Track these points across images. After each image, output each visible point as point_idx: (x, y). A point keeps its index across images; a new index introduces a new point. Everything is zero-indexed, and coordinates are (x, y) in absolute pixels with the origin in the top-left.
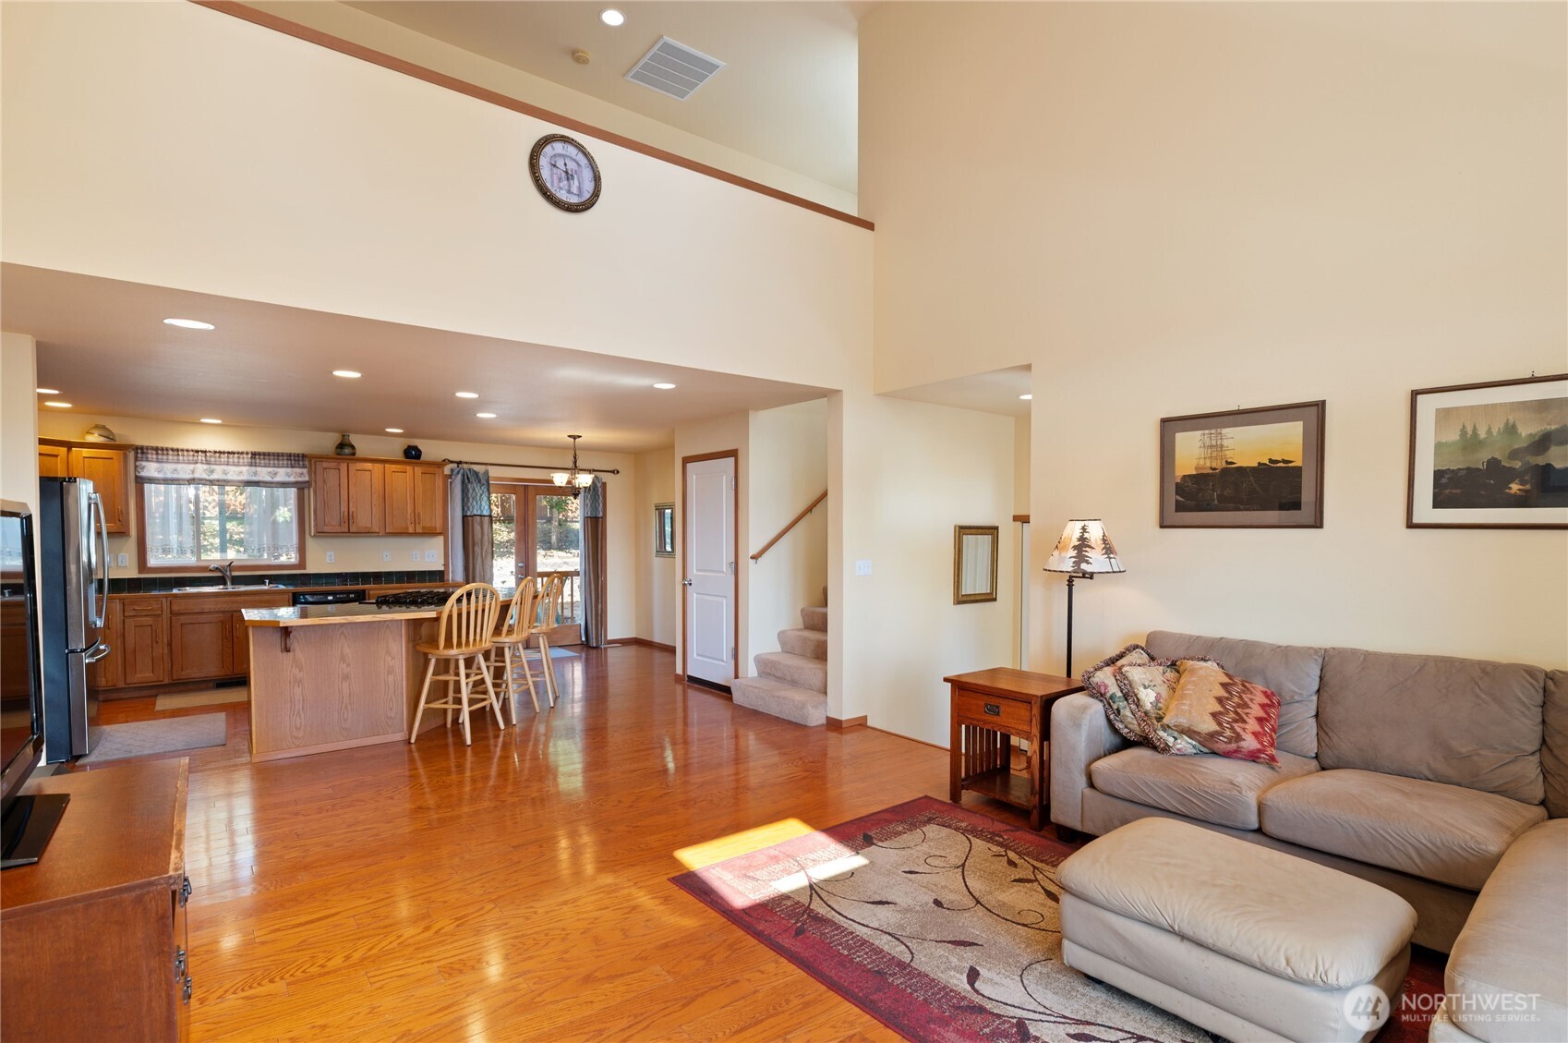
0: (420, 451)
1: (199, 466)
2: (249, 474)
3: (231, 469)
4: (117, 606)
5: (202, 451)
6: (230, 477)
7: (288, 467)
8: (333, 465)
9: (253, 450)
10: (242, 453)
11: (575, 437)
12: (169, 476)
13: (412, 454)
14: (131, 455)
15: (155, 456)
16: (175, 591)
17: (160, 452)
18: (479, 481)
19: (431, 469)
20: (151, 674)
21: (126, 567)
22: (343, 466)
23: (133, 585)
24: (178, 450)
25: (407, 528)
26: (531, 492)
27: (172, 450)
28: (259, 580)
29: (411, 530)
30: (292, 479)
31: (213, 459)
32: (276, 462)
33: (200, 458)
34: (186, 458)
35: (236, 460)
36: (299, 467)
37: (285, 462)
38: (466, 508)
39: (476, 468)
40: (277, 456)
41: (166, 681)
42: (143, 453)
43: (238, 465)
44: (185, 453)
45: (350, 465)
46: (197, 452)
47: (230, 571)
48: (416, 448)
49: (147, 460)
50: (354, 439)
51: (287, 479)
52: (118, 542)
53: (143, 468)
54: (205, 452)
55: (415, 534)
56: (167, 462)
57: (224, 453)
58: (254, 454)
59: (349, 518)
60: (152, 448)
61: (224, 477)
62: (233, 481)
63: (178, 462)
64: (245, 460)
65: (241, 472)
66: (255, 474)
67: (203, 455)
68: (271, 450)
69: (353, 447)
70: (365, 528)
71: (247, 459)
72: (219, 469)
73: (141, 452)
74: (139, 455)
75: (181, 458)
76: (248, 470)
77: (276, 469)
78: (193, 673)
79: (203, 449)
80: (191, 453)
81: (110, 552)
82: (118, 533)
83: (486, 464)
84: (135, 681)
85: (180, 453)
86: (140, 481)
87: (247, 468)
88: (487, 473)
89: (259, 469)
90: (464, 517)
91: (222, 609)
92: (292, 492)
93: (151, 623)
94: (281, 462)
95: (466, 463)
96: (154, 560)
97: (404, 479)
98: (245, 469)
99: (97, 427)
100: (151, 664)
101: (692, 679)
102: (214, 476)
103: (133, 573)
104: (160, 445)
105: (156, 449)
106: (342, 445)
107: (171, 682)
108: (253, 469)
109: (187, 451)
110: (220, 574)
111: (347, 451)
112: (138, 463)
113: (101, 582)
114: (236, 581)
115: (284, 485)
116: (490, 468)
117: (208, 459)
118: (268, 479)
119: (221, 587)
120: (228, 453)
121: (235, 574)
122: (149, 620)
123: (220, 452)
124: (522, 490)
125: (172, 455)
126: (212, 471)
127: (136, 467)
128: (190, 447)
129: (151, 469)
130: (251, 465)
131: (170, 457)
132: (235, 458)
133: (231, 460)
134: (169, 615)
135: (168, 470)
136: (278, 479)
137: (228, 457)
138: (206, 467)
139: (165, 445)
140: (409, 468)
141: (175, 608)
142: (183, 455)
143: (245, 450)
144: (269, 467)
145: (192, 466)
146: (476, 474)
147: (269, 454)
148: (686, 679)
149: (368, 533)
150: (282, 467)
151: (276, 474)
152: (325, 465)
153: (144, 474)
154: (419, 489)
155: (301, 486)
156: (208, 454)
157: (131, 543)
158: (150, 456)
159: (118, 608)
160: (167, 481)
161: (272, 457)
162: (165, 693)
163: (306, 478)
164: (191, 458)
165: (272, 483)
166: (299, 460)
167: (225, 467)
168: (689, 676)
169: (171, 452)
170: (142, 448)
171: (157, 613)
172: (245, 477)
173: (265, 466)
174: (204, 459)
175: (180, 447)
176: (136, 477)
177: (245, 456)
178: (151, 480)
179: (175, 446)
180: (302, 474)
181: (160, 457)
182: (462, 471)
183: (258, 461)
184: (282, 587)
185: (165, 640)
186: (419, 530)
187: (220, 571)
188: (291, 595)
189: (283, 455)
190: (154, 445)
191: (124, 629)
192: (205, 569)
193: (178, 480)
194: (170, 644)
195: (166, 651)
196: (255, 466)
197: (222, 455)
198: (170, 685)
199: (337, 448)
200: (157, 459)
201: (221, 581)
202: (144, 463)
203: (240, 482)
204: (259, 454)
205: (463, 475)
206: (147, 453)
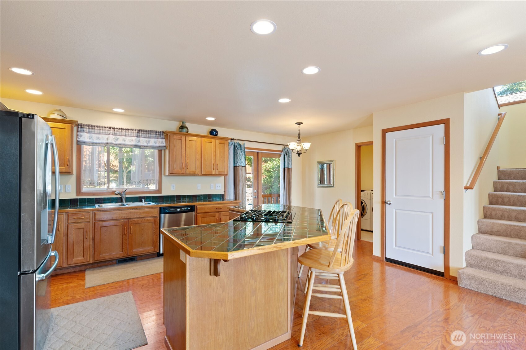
0: (217, 132)
1: (111, 136)
2: (136, 141)
3: (128, 138)
4: (64, 217)
5: (112, 128)
6: (126, 143)
7: (155, 138)
8: (178, 137)
9: (139, 129)
10: (133, 130)
11: (299, 124)
12: (95, 141)
13: (213, 133)
14: (75, 129)
15: (87, 130)
16: (97, 206)
17: (90, 127)
18: (241, 149)
19: (223, 141)
20: (83, 258)
21: (70, 192)
22: (183, 138)
23: (74, 203)
24: (100, 127)
25: (212, 172)
26: (260, 155)
27: (97, 127)
28: (140, 199)
29: (213, 173)
30: (157, 145)
31: (118, 133)
32: (150, 135)
33: (111, 131)
34: (104, 131)
35: (130, 134)
36: (161, 138)
37: (154, 135)
38: (236, 162)
39: (241, 142)
40: (150, 132)
41: (91, 262)
42: (81, 128)
43: (131, 136)
44: (104, 129)
45: (186, 137)
46: (110, 128)
47: (125, 194)
48: (215, 130)
49: (84, 132)
50: (187, 125)
51: (155, 145)
52: (66, 177)
53: (81, 136)
54: (114, 128)
55: (215, 175)
56: (94, 133)
57: (124, 129)
58: (139, 131)
59: (185, 166)
60: (87, 125)
61: (123, 143)
62: (128, 145)
63: (100, 134)
64: (135, 134)
65: (131, 140)
66: (139, 141)
67: (113, 130)
68: (147, 129)
69: (187, 128)
70: (193, 171)
71: (135, 133)
72: (121, 138)
73: (80, 126)
74: (79, 129)
75: (101, 131)
76: (136, 139)
77: (149, 139)
78: (106, 256)
79: (113, 127)
80: (107, 129)
81: (61, 184)
82: (66, 173)
83: (244, 140)
84: (73, 263)
85: (101, 128)
86: (79, 144)
87: (135, 138)
88: (244, 144)
89: (141, 139)
90: (235, 167)
91: (123, 218)
92: (156, 152)
93: (83, 226)
94: (152, 135)
95: (236, 140)
96: (85, 188)
97: (211, 145)
98: (134, 138)
99: (57, 110)
100: (82, 251)
101: (389, 260)
102: (118, 142)
103: (73, 196)
104: (91, 124)
105: (89, 126)
106: (182, 127)
107: (93, 262)
108: (138, 138)
109: (105, 127)
110: (119, 196)
111: (185, 130)
112: (78, 133)
113: (53, 201)
114: (129, 200)
115: (153, 147)
116: (245, 142)
117: (116, 132)
118: (145, 144)
119: (120, 204)
120: (126, 129)
121: (127, 196)
122: (82, 225)
123: (122, 129)
124: (256, 154)
125: (97, 129)
126: (117, 139)
127: (77, 135)
128: (106, 126)
129: (85, 137)
130: (137, 137)
131: (96, 131)
132: (129, 133)
133: (127, 133)
134: (94, 222)
135: (95, 138)
136: (150, 144)
137: (126, 132)
138: (114, 137)
139: (93, 124)
140: (213, 140)
141: (98, 217)
142: (103, 130)
143: (134, 128)
144: (146, 138)
145: (107, 136)
146: (240, 145)
147: (146, 131)
148: (385, 260)
149: (194, 174)
150: (153, 138)
151: (149, 142)
152: (175, 137)
153: (81, 139)
154: (218, 152)
155: (160, 149)
156: (116, 130)
157: (73, 178)
158: (85, 129)
159: (65, 218)
160: (94, 144)
161: (147, 133)
162: (90, 268)
163: (164, 144)
164: (107, 132)
165: (147, 147)
166: (161, 135)
167: (124, 137)
168: (386, 258)
169: (96, 128)
170: (81, 125)
171: (86, 220)
172: (134, 143)
173: (144, 138)
174: (113, 132)
175: (101, 125)
176: (77, 141)
177: (134, 131)
178: (86, 143)
179: (99, 125)
180: (162, 142)
181: (90, 130)
182: (234, 144)
183: (140, 134)
184: (153, 204)
185: (91, 237)
186: (217, 173)
187: (121, 195)
188: (159, 208)
189: (153, 132)
190: (88, 123)
191: (68, 230)
192: (113, 193)
193: (99, 143)
194: (94, 239)
195: (91, 243)
196: (139, 137)
197: (123, 131)
198: (93, 263)
199: (180, 128)
200: (89, 131)
201: (120, 200)
202: (82, 133)
203: (132, 145)
204: (141, 131)
205: (234, 146)
206: (84, 128)
